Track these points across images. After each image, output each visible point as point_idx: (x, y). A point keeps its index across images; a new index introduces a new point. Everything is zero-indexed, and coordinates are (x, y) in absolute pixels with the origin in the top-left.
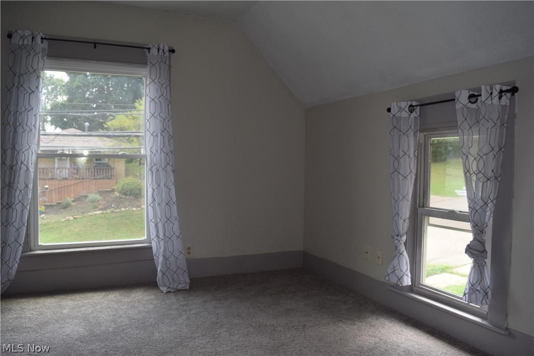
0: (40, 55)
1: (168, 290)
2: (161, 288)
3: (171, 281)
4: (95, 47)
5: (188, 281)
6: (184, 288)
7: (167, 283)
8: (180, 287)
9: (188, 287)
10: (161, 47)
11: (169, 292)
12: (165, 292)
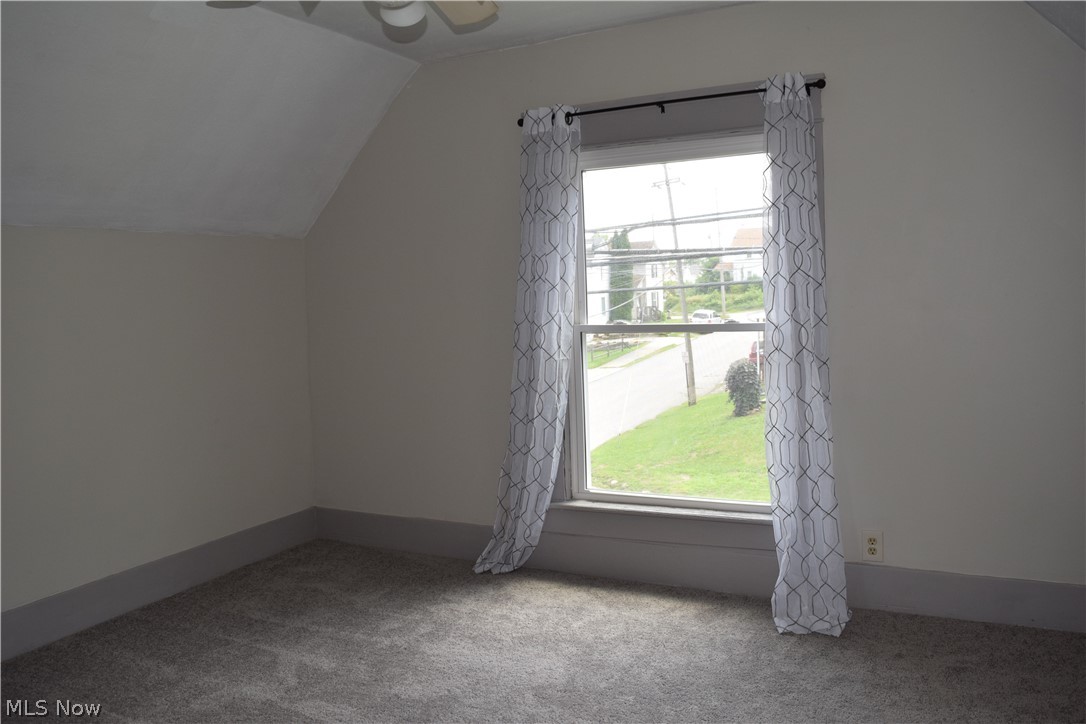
0: (567, 148)
1: (790, 629)
2: (776, 619)
3: (805, 608)
4: (663, 111)
5: (845, 617)
6: (826, 633)
7: (795, 614)
8: (820, 627)
9: (837, 632)
10: (789, 84)
11: (791, 634)
12: (780, 631)
